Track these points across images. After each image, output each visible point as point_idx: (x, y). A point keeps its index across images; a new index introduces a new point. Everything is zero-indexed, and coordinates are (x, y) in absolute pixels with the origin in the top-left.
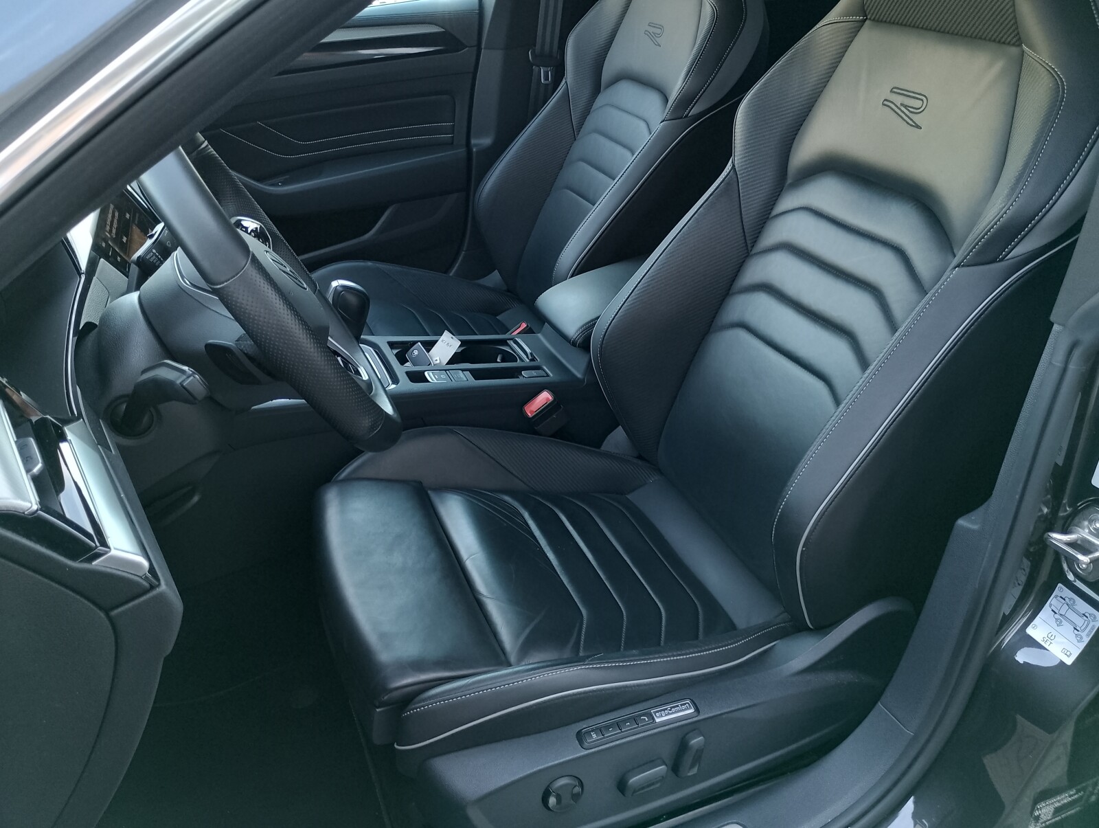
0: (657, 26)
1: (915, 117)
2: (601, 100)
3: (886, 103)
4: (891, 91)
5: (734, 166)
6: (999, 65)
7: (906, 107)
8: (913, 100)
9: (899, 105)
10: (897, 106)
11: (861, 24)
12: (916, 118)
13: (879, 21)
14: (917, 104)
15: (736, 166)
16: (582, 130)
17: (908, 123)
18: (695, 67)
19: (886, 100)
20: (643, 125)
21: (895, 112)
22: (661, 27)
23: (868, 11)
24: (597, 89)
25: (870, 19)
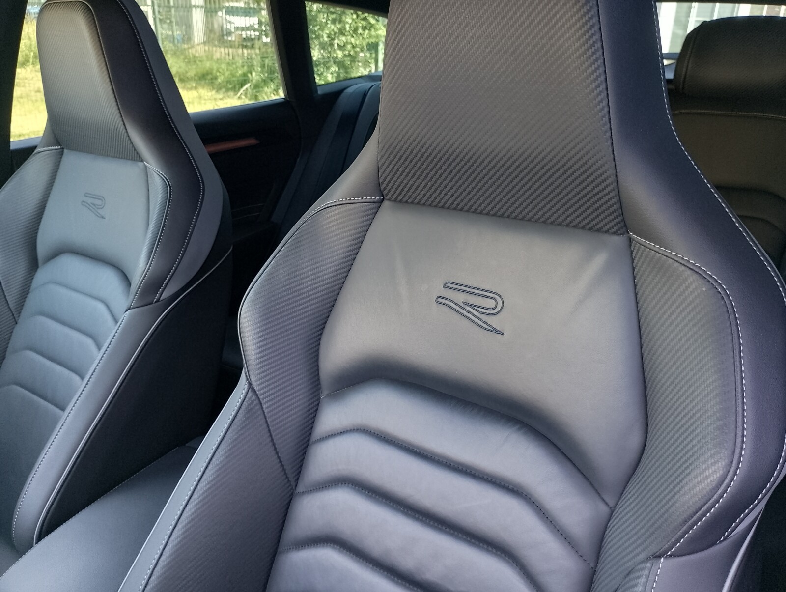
0: (97, 197)
1: (490, 320)
2: (42, 275)
3: (440, 300)
4: (444, 287)
5: (250, 384)
6: (600, 260)
7: (471, 306)
8: (480, 298)
9: (462, 305)
10: (460, 306)
11: (376, 205)
12: (493, 321)
13: (403, 202)
14: (490, 303)
15: (255, 384)
16: (23, 311)
17: (481, 326)
18: (157, 247)
19: (439, 297)
20: (101, 307)
21: (458, 312)
22: (101, 198)
23: (386, 191)
24: (34, 265)
25: (389, 200)
